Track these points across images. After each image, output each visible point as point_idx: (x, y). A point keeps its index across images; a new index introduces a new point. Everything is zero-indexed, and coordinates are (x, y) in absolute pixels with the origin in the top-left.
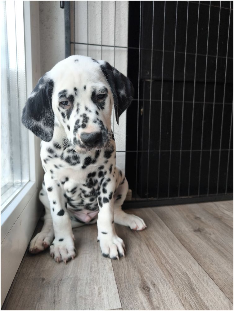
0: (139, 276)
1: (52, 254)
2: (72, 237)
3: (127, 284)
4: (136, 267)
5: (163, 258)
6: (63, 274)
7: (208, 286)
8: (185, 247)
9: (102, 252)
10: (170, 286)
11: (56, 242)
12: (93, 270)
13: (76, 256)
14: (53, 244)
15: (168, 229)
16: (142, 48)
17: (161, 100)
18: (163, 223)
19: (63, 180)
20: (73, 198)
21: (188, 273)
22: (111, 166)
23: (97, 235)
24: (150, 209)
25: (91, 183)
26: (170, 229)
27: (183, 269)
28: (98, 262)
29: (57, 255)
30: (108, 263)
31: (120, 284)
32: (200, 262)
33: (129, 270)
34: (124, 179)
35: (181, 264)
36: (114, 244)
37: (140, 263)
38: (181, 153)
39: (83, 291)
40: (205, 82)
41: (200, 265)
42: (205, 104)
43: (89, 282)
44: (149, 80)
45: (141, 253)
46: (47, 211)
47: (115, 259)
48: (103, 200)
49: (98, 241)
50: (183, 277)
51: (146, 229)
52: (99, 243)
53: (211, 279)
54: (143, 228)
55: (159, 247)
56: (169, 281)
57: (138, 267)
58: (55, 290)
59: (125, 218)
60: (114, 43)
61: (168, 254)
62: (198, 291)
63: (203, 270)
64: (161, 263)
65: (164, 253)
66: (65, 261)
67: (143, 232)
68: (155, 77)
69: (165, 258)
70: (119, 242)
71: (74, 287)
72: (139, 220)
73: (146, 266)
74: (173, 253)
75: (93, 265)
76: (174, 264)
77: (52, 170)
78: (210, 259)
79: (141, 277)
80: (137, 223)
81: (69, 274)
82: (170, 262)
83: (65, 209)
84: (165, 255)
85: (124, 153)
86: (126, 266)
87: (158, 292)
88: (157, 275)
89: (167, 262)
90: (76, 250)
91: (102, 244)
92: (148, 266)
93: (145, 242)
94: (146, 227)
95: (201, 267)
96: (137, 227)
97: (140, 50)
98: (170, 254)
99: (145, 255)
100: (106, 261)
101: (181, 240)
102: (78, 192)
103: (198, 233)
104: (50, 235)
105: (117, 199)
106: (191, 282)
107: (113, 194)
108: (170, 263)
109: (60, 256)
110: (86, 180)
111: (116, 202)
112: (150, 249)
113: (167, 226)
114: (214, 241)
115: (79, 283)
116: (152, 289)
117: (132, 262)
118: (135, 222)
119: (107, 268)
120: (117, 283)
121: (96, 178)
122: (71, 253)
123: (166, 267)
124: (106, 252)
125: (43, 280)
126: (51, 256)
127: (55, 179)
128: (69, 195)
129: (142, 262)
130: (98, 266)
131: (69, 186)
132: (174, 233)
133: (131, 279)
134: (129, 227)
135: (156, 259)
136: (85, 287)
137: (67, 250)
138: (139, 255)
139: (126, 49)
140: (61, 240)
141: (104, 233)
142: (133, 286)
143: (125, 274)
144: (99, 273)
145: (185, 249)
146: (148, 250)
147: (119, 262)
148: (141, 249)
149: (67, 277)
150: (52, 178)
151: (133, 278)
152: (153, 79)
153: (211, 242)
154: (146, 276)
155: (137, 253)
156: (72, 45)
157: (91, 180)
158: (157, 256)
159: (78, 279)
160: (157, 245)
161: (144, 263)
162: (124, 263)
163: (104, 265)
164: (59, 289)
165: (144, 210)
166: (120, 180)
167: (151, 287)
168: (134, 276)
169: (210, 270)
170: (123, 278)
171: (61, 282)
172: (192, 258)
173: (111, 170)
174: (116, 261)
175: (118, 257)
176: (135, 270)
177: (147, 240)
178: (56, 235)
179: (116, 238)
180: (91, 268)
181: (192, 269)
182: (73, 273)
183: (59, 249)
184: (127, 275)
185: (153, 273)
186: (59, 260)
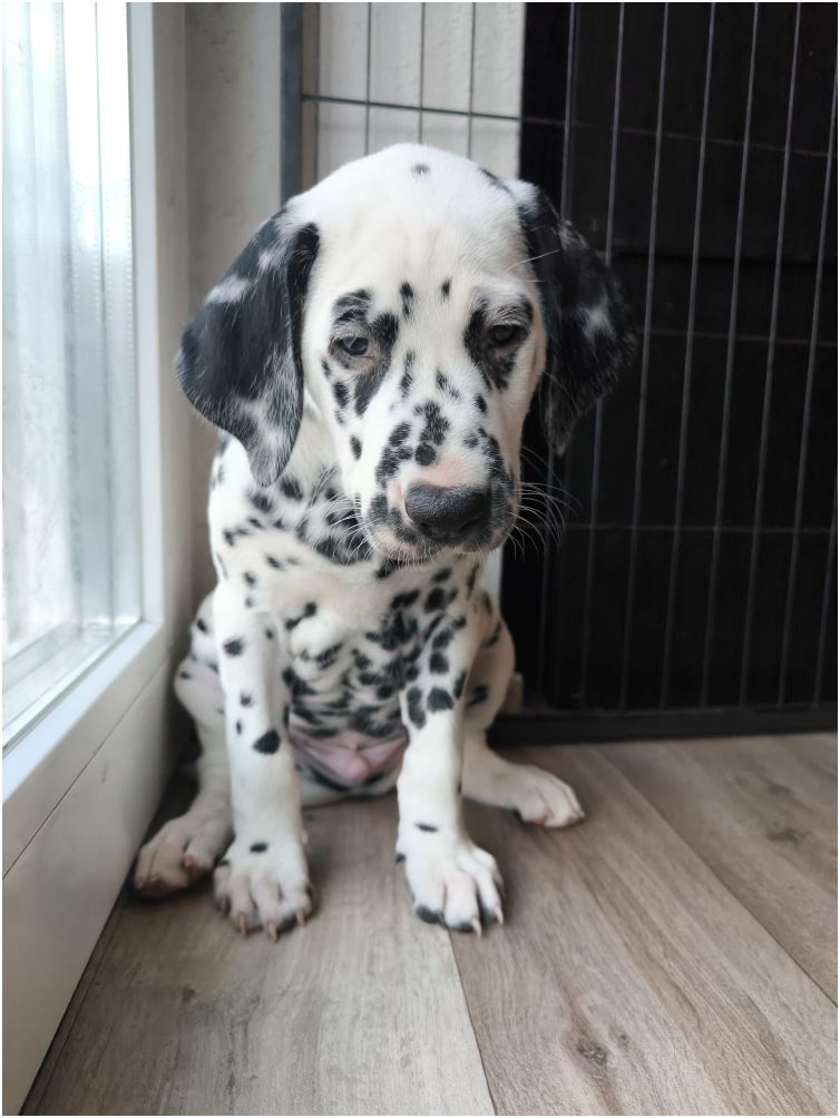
0: (561, 1000)
1: (220, 901)
3: (514, 1029)
4: (549, 964)
5: (653, 935)
6: (265, 978)
8: (737, 897)
10: (689, 1047)
11: (238, 854)
12: (380, 967)
13: (314, 910)
18: (646, 803)
19: (295, 612)
20: (319, 685)
21: (757, 1000)
22: (475, 569)
27: (734, 983)
28: (397, 940)
29: (240, 904)
30: (438, 945)
31: (486, 1027)
32: (801, 956)
33: (521, 977)
34: (498, 629)
35: (727, 963)
36: (463, 871)
37: (562, 952)
39: (344, 1046)
41: (805, 971)
43: (364, 1012)
45: (564, 910)
47: (466, 929)
48: (428, 698)
49: (401, 858)
50: (738, 1012)
52: (403, 869)
54: (570, 819)
55: (636, 892)
56: (682, 1027)
57: (555, 966)
58: (233, 1039)
61: (672, 921)
63: (818, 991)
64: (648, 955)
65: (654, 915)
66: (272, 929)
67: (571, 833)
69: (659, 934)
70: (481, 865)
71: (309, 1029)
72: (557, 786)
73: (586, 962)
74: (690, 919)
75: (380, 951)
76: (698, 962)
79: (571, 1004)
80: (546, 797)
81: (288, 978)
82: (683, 951)
83: (281, 732)
84: (662, 926)
86: (510, 959)
88: (631, 1000)
89: (671, 953)
91: (415, 870)
92: (596, 963)
93: (580, 873)
94: (582, 814)
95: (810, 977)
96: (549, 813)
98: (680, 923)
100: (431, 936)
103: (787, 847)
104: (213, 829)
105: (473, 703)
106: (771, 1034)
108: (680, 956)
109: (251, 907)
110: (383, 618)
111: (467, 713)
112: (600, 898)
115: (327, 1016)
116: (616, 1057)
117: (531, 943)
118: (541, 795)
119: (434, 962)
120: (475, 1023)
121: (417, 611)
122: (296, 901)
123: (666, 973)
124: (434, 905)
125: (189, 993)
126: (219, 909)
127: (261, 608)
128: (306, 671)
129: (569, 946)
130: (397, 952)
131: (313, 635)
132: (690, 844)
133: (531, 1011)
135: (627, 939)
136: (351, 1034)
137: (280, 888)
138: (558, 921)
140: (259, 848)
141: (425, 828)
142: (538, 1040)
143: (507, 987)
144: (403, 981)
145: (739, 904)
146: (593, 903)
147: (481, 945)
148: (566, 895)
149: (280, 991)
150: (249, 603)
151: (539, 1006)
154: (591, 1003)
155: (551, 914)
157: (400, 620)
158: (630, 927)
159: (323, 998)
160: (628, 883)
161: (581, 951)
162: (501, 950)
163: (423, 954)
164: (250, 1036)
166: (485, 629)
167: (612, 1048)
168: (541, 999)
170: (499, 1006)
171: (255, 1008)
173: (471, 583)
174: (467, 938)
175: (477, 925)
176: (543, 975)
177: (589, 866)
178: (239, 829)
179: (470, 851)
180: (372, 958)
181: (771, 984)
182: (303, 977)
183: (247, 881)
184: (513, 995)
185: (618, 991)
186: (246, 924)
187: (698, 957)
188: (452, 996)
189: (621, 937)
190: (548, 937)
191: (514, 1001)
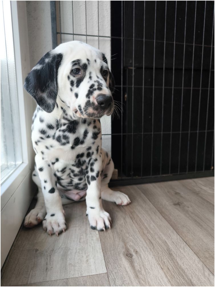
0: (123, 245)
1: (44, 228)
2: (62, 212)
3: (112, 252)
4: (121, 237)
5: (145, 228)
6: (55, 245)
7: (184, 252)
8: (165, 219)
9: (90, 224)
10: (151, 253)
11: (48, 217)
12: (82, 240)
14: (45, 219)
15: (151, 203)
16: (124, 38)
17: (143, 86)
18: (146, 198)
19: (54, 161)
20: (63, 177)
21: (167, 241)
22: (98, 147)
23: (86, 210)
24: (135, 187)
25: (79, 164)
26: (152, 203)
27: (162, 238)
28: (86, 234)
29: (49, 228)
30: (96, 234)
31: (106, 252)
32: (178, 231)
33: (114, 240)
34: (110, 160)
35: (161, 234)
36: (101, 217)
37: (124, 234)
38: (162, 135)
39: (73, 259)
40: (184, 68)
41: (179, 234)
42: (184, 89)
43: (78, 251)
44: (131, 68)
45: (126, 225)
46: (39, 190)
47: (102, 230)
48: (91, 178)
49: (87, 215)
50: (163, 244)
51: (130, 203)
53: (187, 245)
54: (127, 203)
55: (142, 219)
56: (150, 248)
57: (122, 237)
58: (47, 259)
59: (111, 194)
60: (98, 33)
61: (150, 225)
62: (175, 256)
63: (181, 238)
64: (144, 233)
65: (146, 224)
66: (57, 234)
67: (128, 206)
68: (137, 65)
69: (147, 228)
70: (106, 215)
71: (65, 256)
72: (124, 196)
73: (130, 236)
74: (154, 224)
75: (82, 237)
76: (155, 234)
77: (43, 152)
78: (187, 228)
79: (125, 245)
80: (122, 198)
81: (60, 245)
82: (152, 232)
83: (55, 188)
84: (147, 227)
85: (110, 136)
86: (112, 236)
87: (140, 258)
88: (139, 243)
89: (149, 232)
90: (66, 223)
91: (90, 218)
92: (132, 236)
93: (130, 215)
94: (130, 202)
95: (179, 235)
96: (122, 202)
97: (122, 39)
98: (152, 226)
99: (129, 226)
100: (94, 233)
101: (162, 213)
102: (68, 171)
103: (178, 207)
104: (43, 211)
105: (104, 178)
106: (169, 248)
107: (100, 173)
109: (52, 229)
110: (75, 160)
111: (102, 180)
112: (134, 221)
113: (150, 201)
114: (192, 213)
115: (69, 253)
116: (135, 256)
117: (117, 233)
118: (121, 198)
119: (95, 238)
120: (103, 251)
121: (85, 158)
122: (63, 226)
123: (147, 237)
124: (94, 225)
125: (37, 250)
126: (44, 230)
127: (46, 159)
128: (59, 174)
129: (126, 233)
130: (86, 237)
131: (59, 166)
132: (155, 207)
133: (116, 248)
134: (115, 203)
135: (139, 230)
136: (75, 256)
137: (58, 224)
138: (124, 227)
139: (110, 39)
140: (53, 215)
141: (92, 208)
142: (117, 254)
143: (111, 243)
144: (87, 243)
145: (166, 221)
146: (132, 223)
147: (105, 233)
148: (126, 221)
149: (58, 248)
150: (43, 159)
151: (118, 246)
152: (135, 67)
153: (189, 214)
154: (130, 245)
155: (122, 225)
156: (58, 35)
157: (79, 161)
158: (140, 227)
159: (68, 249)
160: (140, 217)
161: (128, 233)
162: (110, 234)
164: (51, 258)
165: (129, 187)
166: (107, 161)
167: (134, 254)
169: (187, 238)
170: (109, 247)
171: (53, 252)
172: (172, 228)
173: (97, 150)
174: (102, 232)
175: (104, 229)
176: (119, 239)
177: (132, 214)
178: (48, 211)
179: (103, 212)
180: (80, 239)
181: (171, 238)
182: (64, 244)
183: (51, 223)
184: (112, 244)
185: (136, 242)
186: (51, 233)
187: (155, 233)
188: (98, 246)
189: (138, 229)
190: (121, 231)
191: (112, 246)
